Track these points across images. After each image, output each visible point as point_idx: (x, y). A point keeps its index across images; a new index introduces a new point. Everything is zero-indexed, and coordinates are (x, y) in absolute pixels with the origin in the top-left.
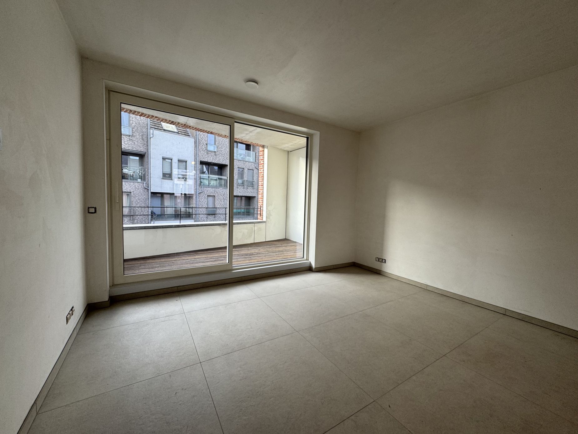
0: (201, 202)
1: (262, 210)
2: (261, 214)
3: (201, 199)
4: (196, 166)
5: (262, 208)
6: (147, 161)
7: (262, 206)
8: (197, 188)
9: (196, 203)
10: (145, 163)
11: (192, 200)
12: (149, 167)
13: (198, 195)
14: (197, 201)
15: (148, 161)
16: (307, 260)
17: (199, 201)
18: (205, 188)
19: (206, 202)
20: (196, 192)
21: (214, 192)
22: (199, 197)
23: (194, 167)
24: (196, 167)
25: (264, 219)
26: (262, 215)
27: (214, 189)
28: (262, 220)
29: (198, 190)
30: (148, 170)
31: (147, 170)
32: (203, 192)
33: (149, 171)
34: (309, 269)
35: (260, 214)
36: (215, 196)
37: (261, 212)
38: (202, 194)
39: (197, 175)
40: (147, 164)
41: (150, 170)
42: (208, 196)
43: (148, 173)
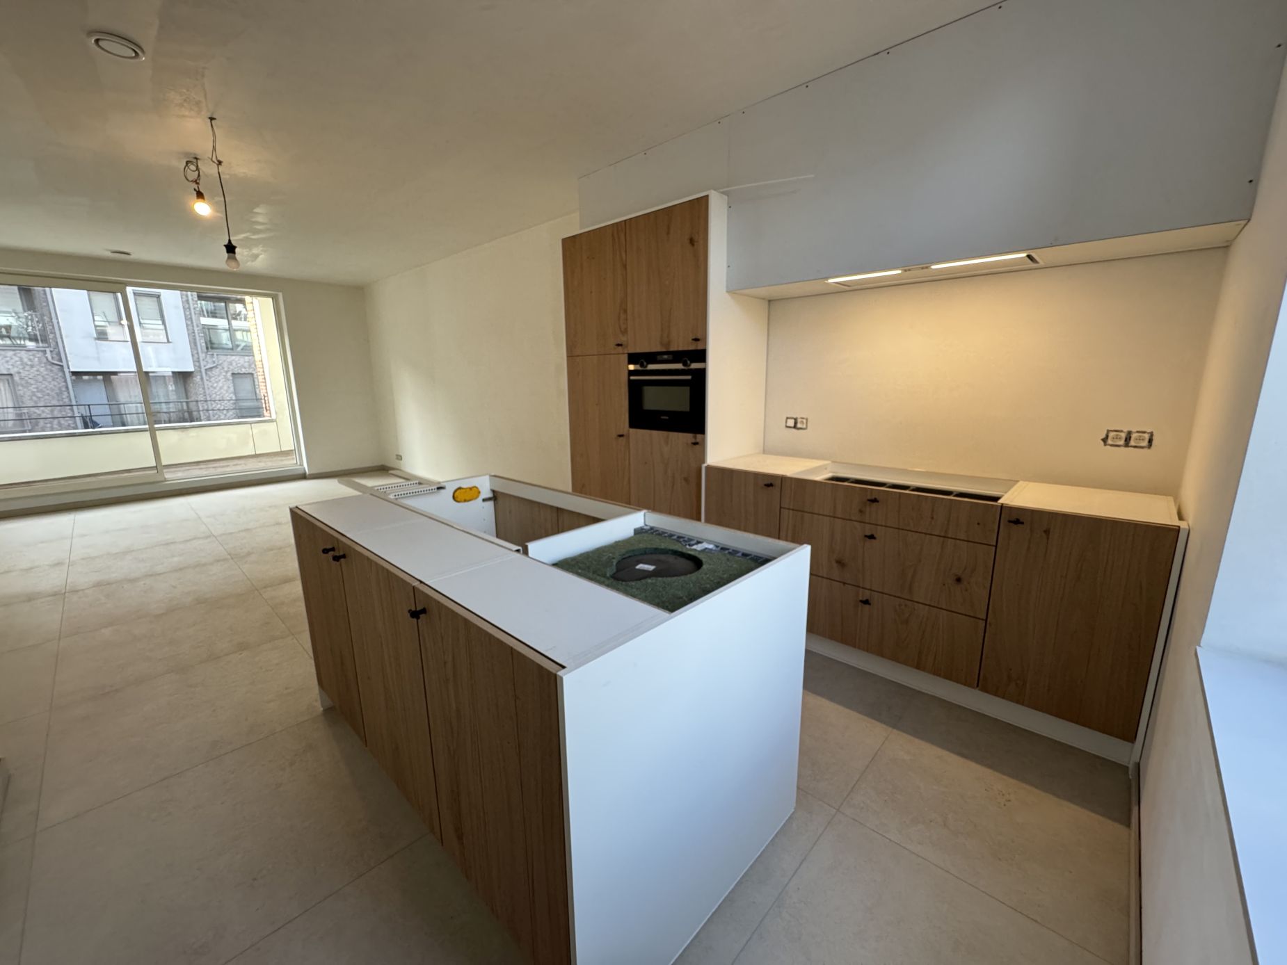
0: (218, 388)
1: (267, 402)
2: (268, 408)
3: (217, 382)
4: (187, 306)
5: (266, 398)
6: (44, 297)
7: (266, 395)
8: (201, 359)
9: (205, 392)
10: (37, 302)
11: (191, 385)
12: (52, 311)
13: (206, 373)
14: (206, 386)
15: (47, 298)
16: (301, 465)
17: (212, 386)
18: (223, 358)
19: (232, 389)
20: (200, 367)
21: (250, 365)
22: (210, 377)
23: (184, 307)
24: (189, 308)
25: (274, 417)
26: (270, 410)
27: (246, 358)
28: (271, 417)
29: (202, 363)
30: (51, 319)
31: (49, 320)
32: (220, 367)
33: (54, 321)
34: (303, 477)
35: (266, 407)
36: (252, 374)
37: (267, 405)
38: (216, 372)
39: (193, 326)
40: (44, 304)
41: (57, 319)
42: (233, 374)
43: (53, 326)
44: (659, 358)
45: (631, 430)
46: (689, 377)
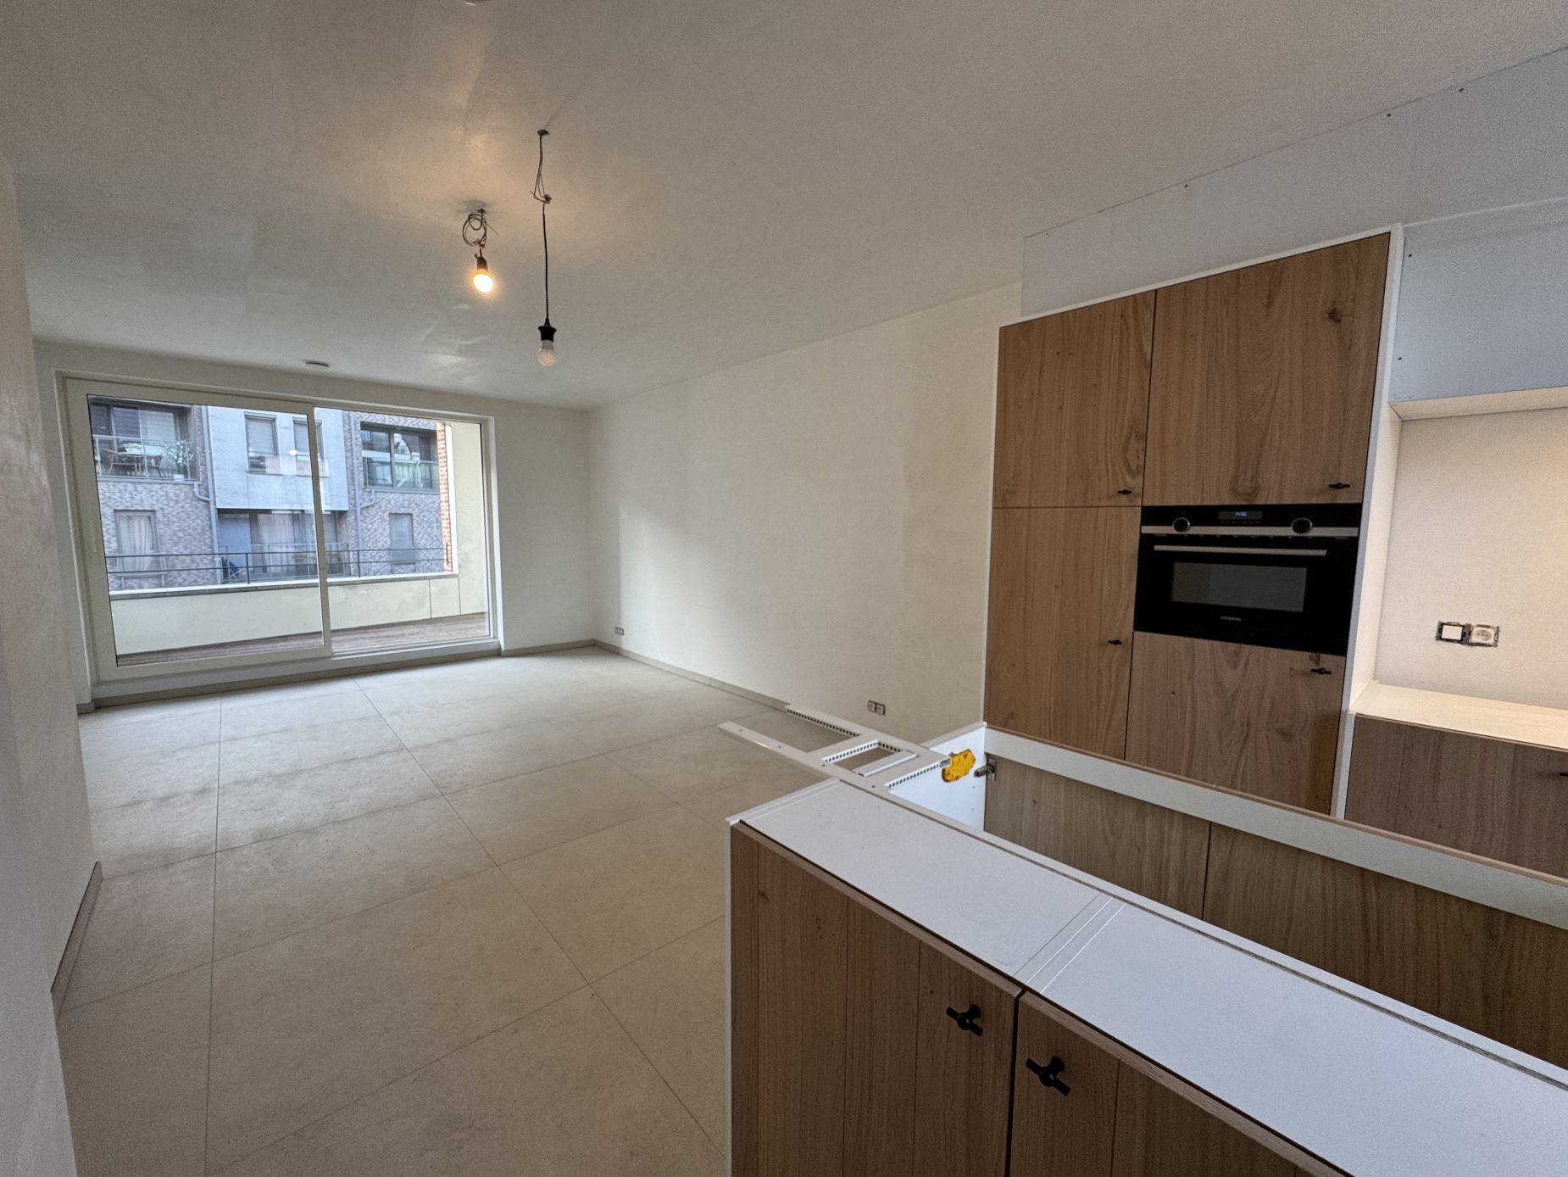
0: (372, 531)
1: (449, 552)
2: (450, 560)
3: (372, 523)
4: (349, 436)
5: (449, 548)
6: (199, 424)
7: (449, 543)
8: (357, 497)
9: (357, 535)
10: (191, 431)
11: (344, 526)
12: (206, 441)
13: (361, 513)
14: (360, 528)
15: (202, 426)
16: (494, 638)
17: (366, 528)
18: (381, 495)
19: (388, 531)
20: (355, 505)
21: (410, 504)
22: (365, 517)
23: (345, 437)
24: (351, 438)
25: (456, 571)
26: (451, 563)
27: (407, 495)
28: (452, 571)
29: (359, 501)
30: (204, 449)
31: (201, 450)
32: (377, 506)
33: (207, 451)
35: (447, 559)
36: (411, 515)
37: (449, 556)
38: (372, 511)
39: (353, 459)
40: (199, 433)
41: (210, 449)
42: (390, 514)
43: (205, 457)
44: (1222, 515)
45: (1138, 634)
46: (1323, 553)
